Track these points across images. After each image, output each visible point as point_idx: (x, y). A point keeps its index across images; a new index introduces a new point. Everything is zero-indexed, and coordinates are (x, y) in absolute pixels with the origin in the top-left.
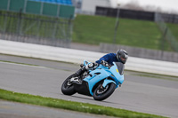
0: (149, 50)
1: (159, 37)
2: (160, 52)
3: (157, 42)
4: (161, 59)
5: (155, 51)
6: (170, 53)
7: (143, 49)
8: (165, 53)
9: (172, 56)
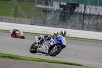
0: (8, 17)
1: (13, 9)
2: (14, 18)
3: (12, 12)
4: (15, 22)
5: (11, 18)
6: (20, 19)
7: (4, 17)
8: (17, 19)
9: (21, 21)
